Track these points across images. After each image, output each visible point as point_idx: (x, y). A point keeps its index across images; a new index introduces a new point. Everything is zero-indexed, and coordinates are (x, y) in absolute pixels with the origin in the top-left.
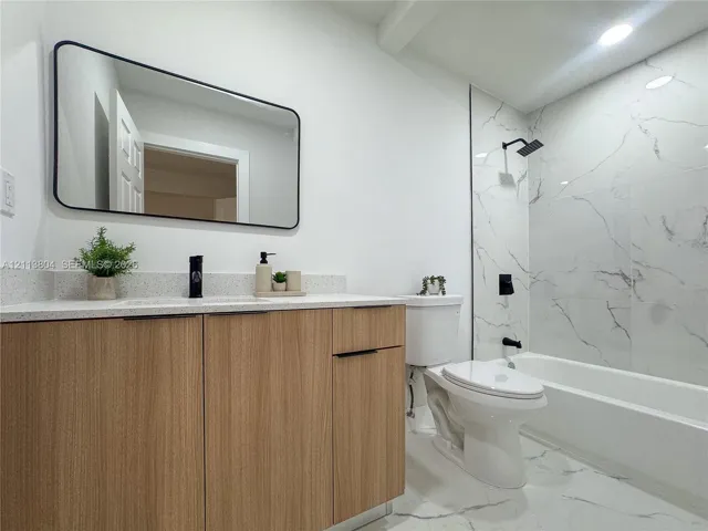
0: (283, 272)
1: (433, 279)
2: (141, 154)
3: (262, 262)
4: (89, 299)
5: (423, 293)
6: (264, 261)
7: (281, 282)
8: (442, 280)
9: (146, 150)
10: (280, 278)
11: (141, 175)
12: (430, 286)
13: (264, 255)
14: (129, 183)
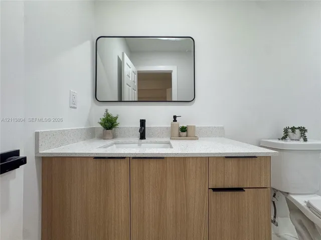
0: (185, 126)
1: (293, 129)
2: (136, 76)
3: (174, 121)
4: (105, 139)
5: (284, 138)
6: (175, 121)
7: (184, 132)
8: (303, 130)
9: (138, 74)
10: (184, 129)
11: (136, 84)
12: (290, 134)
13: (175, 117)
14: (130, 88)
